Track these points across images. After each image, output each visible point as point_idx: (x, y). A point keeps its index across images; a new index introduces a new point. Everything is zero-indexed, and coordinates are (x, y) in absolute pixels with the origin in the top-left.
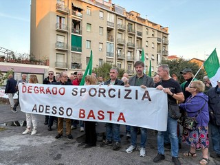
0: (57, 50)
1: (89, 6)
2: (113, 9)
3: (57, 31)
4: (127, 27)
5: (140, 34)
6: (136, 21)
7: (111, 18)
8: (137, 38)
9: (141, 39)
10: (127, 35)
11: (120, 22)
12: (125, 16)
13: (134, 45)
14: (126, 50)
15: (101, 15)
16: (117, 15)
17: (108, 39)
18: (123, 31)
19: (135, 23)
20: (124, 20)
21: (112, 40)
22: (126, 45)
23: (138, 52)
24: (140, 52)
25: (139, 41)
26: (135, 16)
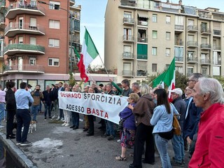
0: (124, 59)
1: (155, 13)
2: (182, 11)
3: (124, 42)
4: (199, 28)
5: (217, 32)
6: (212, 19)
7: (180, 21)
8: (214, 37)
9: (219, 38)
10: (200, 37)
11: (190, 23)
12: (197, 15)
13: (210, 47)
14: (199, 52)
15: (168, 19)
16: (186, 16)
17: (177, 43)
18: (194, 32)
19: (210, 21)
20: (196, 20)
21: (181, 44)
22: (199, 47)
23: (215, 54)
24: (219, 53)
25: (217, 40)
26: (210, 14)
